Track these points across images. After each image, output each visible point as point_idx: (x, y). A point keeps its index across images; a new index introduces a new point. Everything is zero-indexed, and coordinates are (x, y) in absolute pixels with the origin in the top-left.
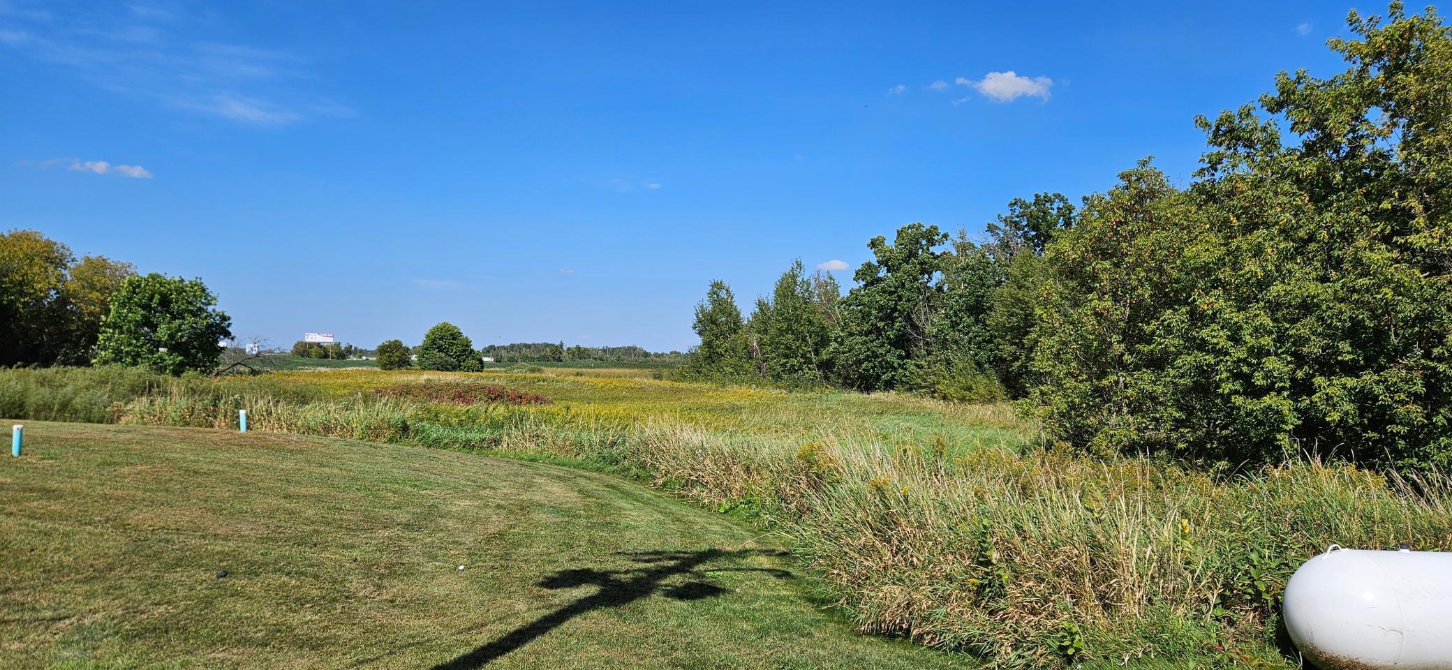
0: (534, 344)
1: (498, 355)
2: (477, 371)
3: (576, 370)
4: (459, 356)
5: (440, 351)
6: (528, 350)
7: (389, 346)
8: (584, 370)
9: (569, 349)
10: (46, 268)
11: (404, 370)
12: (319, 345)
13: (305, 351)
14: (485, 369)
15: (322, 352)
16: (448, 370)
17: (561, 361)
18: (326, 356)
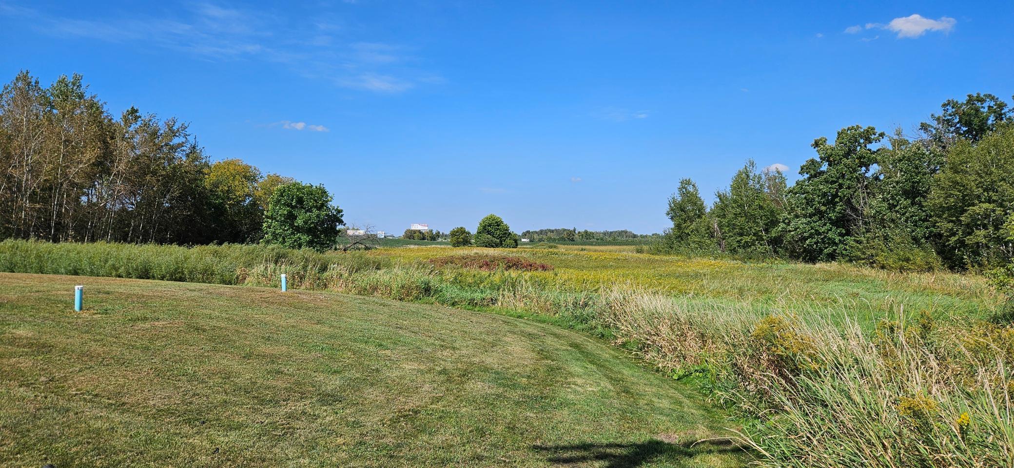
0: (556, 230)
1: (531, 237)
2: (513, 247)
3: (581, 247)
4: (501, 237)
5: (489, 234)
6: (552, 234)
7: (457, 232)
8: (587, 247)
9: (579, 232)
10: (243, 182)
11: (466, 247)
12: (420, 231)
13: (412, 237)
14: (519, 246)
15: (421, 236)
16: (493, 246)
17: (574, 241)
18: (424, 239)
